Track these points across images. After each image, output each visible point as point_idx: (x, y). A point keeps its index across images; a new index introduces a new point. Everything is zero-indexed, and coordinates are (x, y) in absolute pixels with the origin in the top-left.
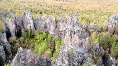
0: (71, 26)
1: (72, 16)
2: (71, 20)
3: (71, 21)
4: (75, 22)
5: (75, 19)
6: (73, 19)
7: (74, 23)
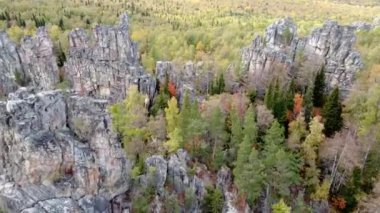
0: (110, 72)
1: (107, 34)
2: (108, 47)
3: (107, 51)
4: (122, 56)
5: (120, 43)
6: (113, 46)
7: (117, 59)
